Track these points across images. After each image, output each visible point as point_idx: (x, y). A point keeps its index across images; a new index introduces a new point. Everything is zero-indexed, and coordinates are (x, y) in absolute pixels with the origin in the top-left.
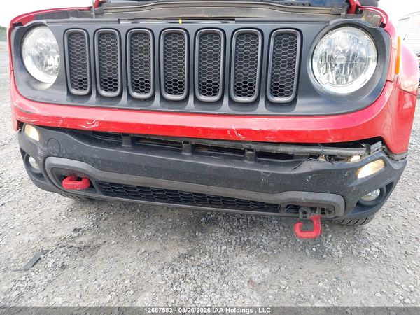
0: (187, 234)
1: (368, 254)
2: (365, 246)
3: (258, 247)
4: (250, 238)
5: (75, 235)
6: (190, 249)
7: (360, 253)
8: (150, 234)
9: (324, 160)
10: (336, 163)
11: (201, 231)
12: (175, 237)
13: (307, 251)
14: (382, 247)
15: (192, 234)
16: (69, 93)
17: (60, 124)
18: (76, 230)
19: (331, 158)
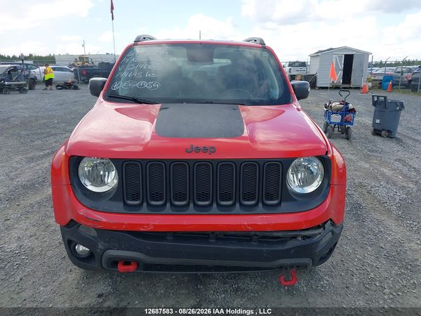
0: (191, 289)
1: (322, 286)
2: (320, 281)
3: (247, 291)
4: (240, 285)
5: (101, 300)
6: (198, 300)
7: (317, 287)
8: (162, 292)
9: (300, 239)
10: (308, 240)
11: (201, 284)
12: (183, 292)
13: (282, 290)
14: (330, 280)
15: (195, 287)
16: (125, 204)
17: (123, 228)
18: (100, 296)
19: (304, 237)
